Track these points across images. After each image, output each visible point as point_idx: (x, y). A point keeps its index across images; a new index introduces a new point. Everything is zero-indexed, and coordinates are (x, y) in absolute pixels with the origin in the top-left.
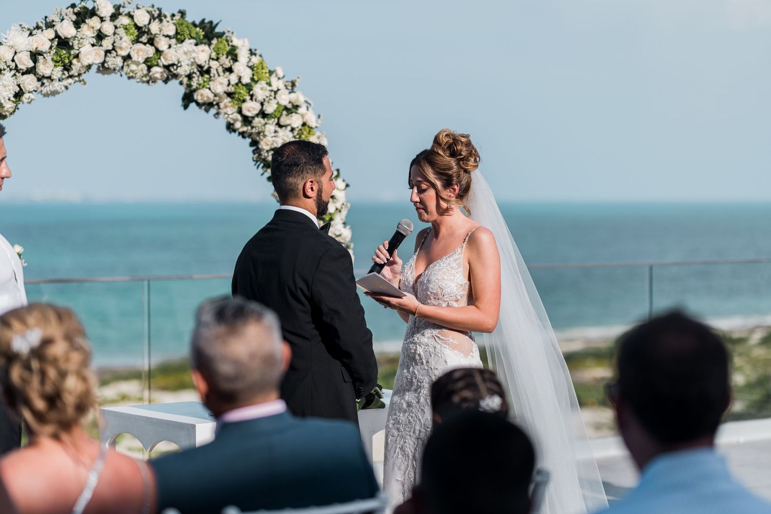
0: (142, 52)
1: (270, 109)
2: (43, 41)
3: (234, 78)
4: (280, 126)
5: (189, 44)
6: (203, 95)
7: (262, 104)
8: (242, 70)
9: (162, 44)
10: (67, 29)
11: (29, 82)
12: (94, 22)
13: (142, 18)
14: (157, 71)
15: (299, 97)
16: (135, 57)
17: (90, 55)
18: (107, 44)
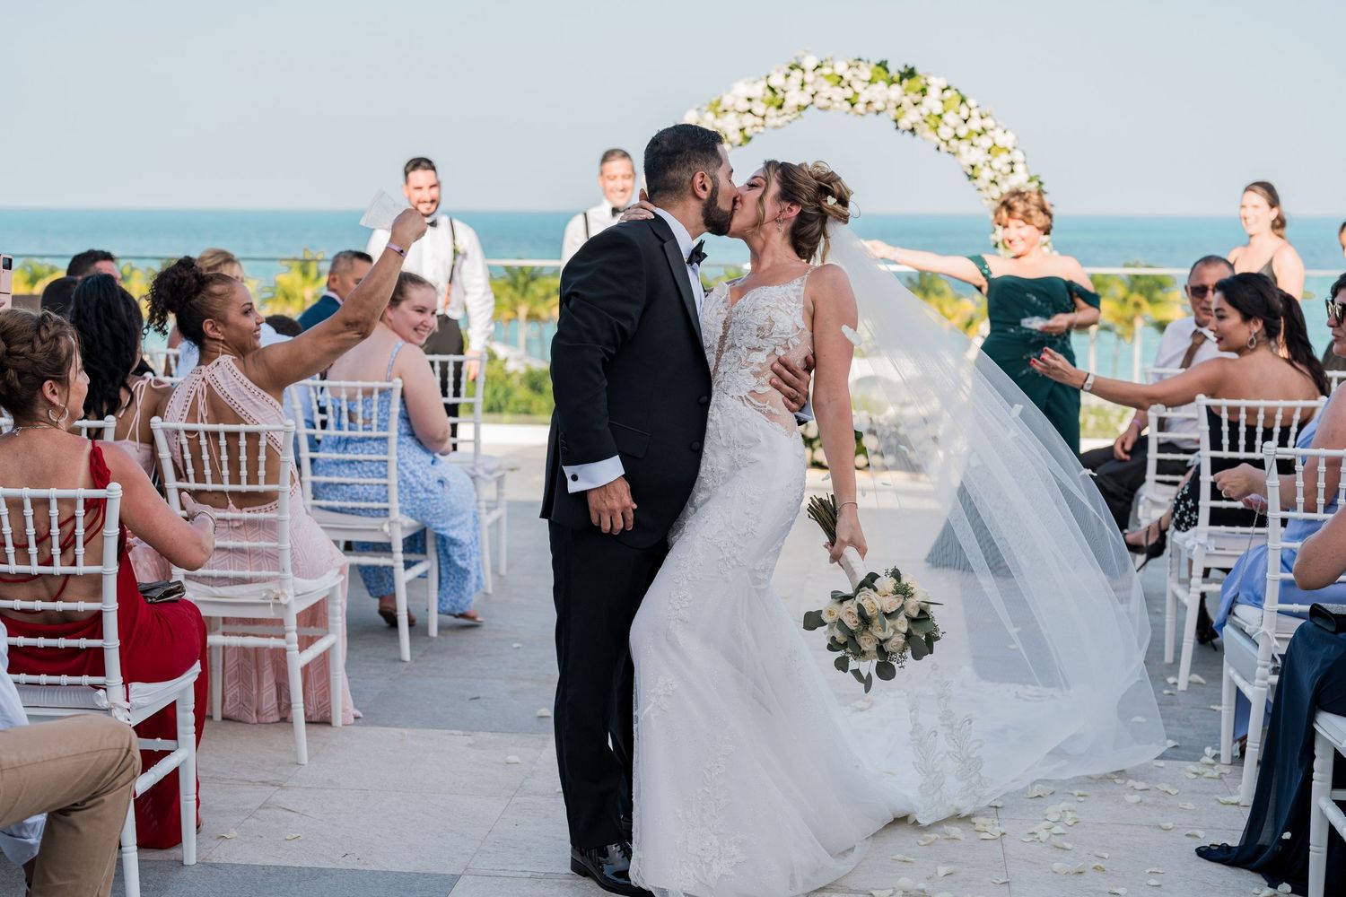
0: (839, 94)
1: (962, 132)
2: (759, 90)
3: (926, 112)
4: (972, 145)
5: (881, 86)
6: (905, 123)
7: (955, 129)
8: (932, 103)
9: (858, 86)
10: (777, 81)
11: (748, 120)
12: (797, 74)
13: (841, 68)
14: (860, 107)
15: (988, 123)
16: (835, 97)
17: (794, 97)
18: (809, 89)
